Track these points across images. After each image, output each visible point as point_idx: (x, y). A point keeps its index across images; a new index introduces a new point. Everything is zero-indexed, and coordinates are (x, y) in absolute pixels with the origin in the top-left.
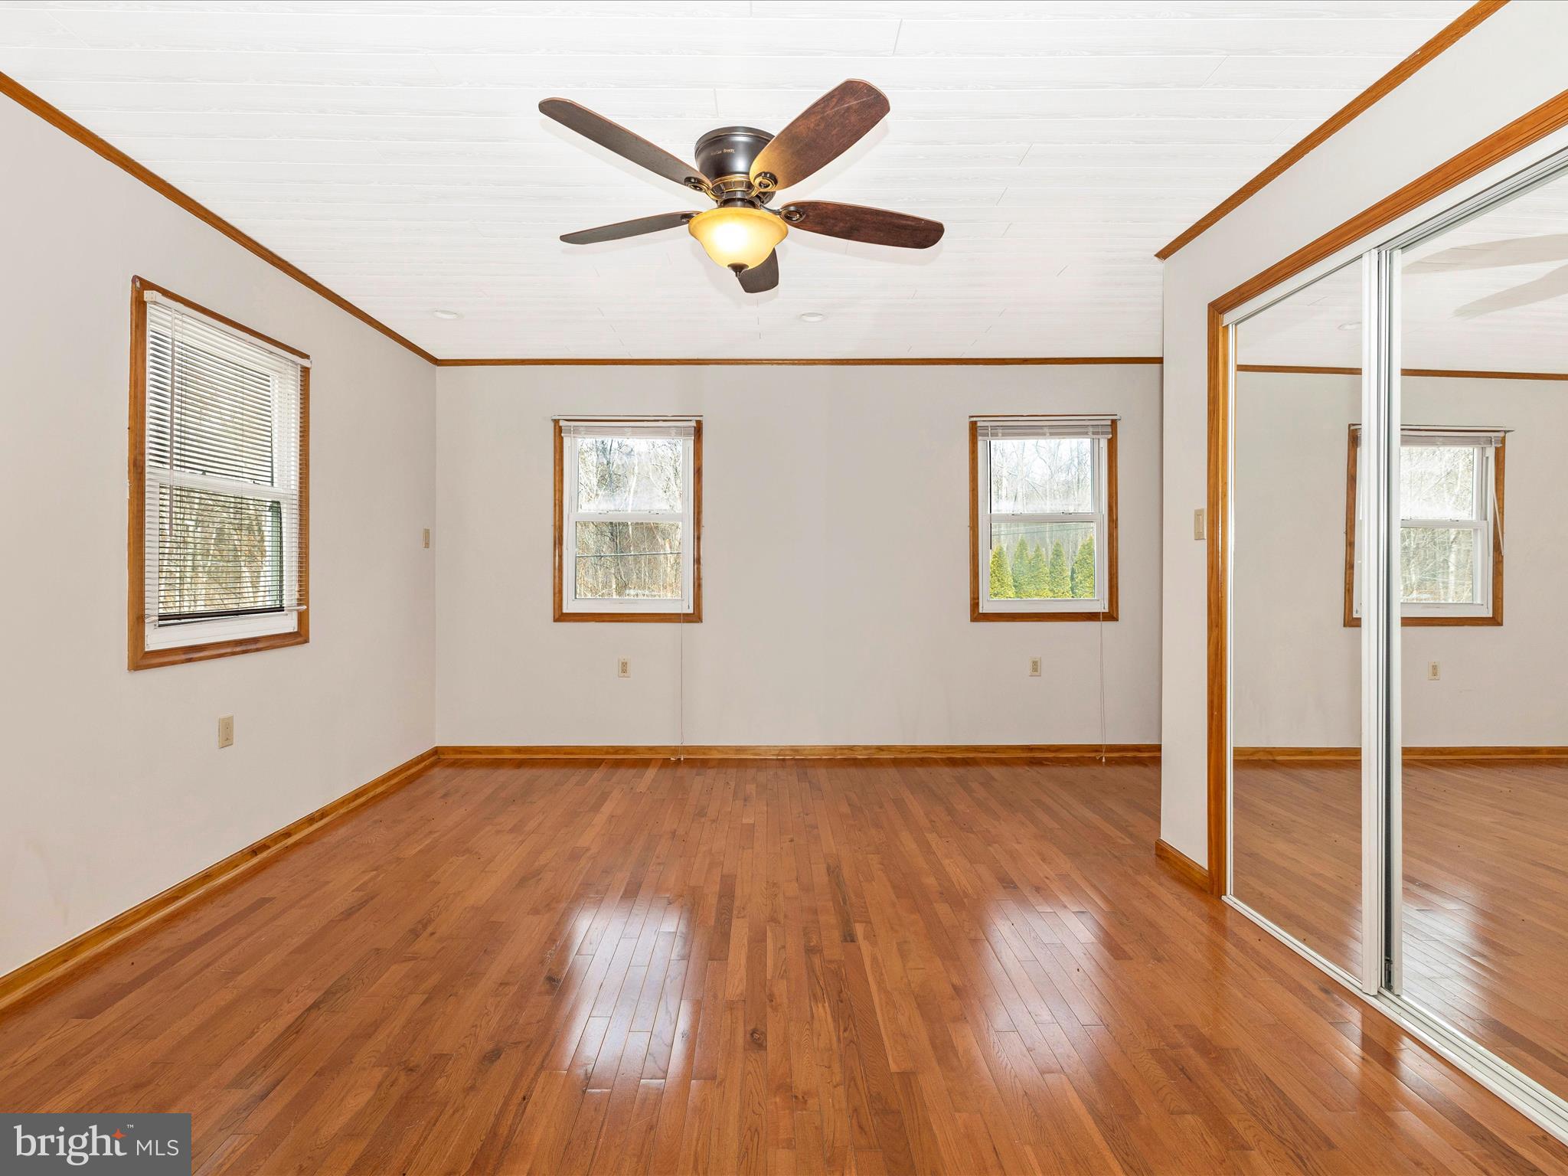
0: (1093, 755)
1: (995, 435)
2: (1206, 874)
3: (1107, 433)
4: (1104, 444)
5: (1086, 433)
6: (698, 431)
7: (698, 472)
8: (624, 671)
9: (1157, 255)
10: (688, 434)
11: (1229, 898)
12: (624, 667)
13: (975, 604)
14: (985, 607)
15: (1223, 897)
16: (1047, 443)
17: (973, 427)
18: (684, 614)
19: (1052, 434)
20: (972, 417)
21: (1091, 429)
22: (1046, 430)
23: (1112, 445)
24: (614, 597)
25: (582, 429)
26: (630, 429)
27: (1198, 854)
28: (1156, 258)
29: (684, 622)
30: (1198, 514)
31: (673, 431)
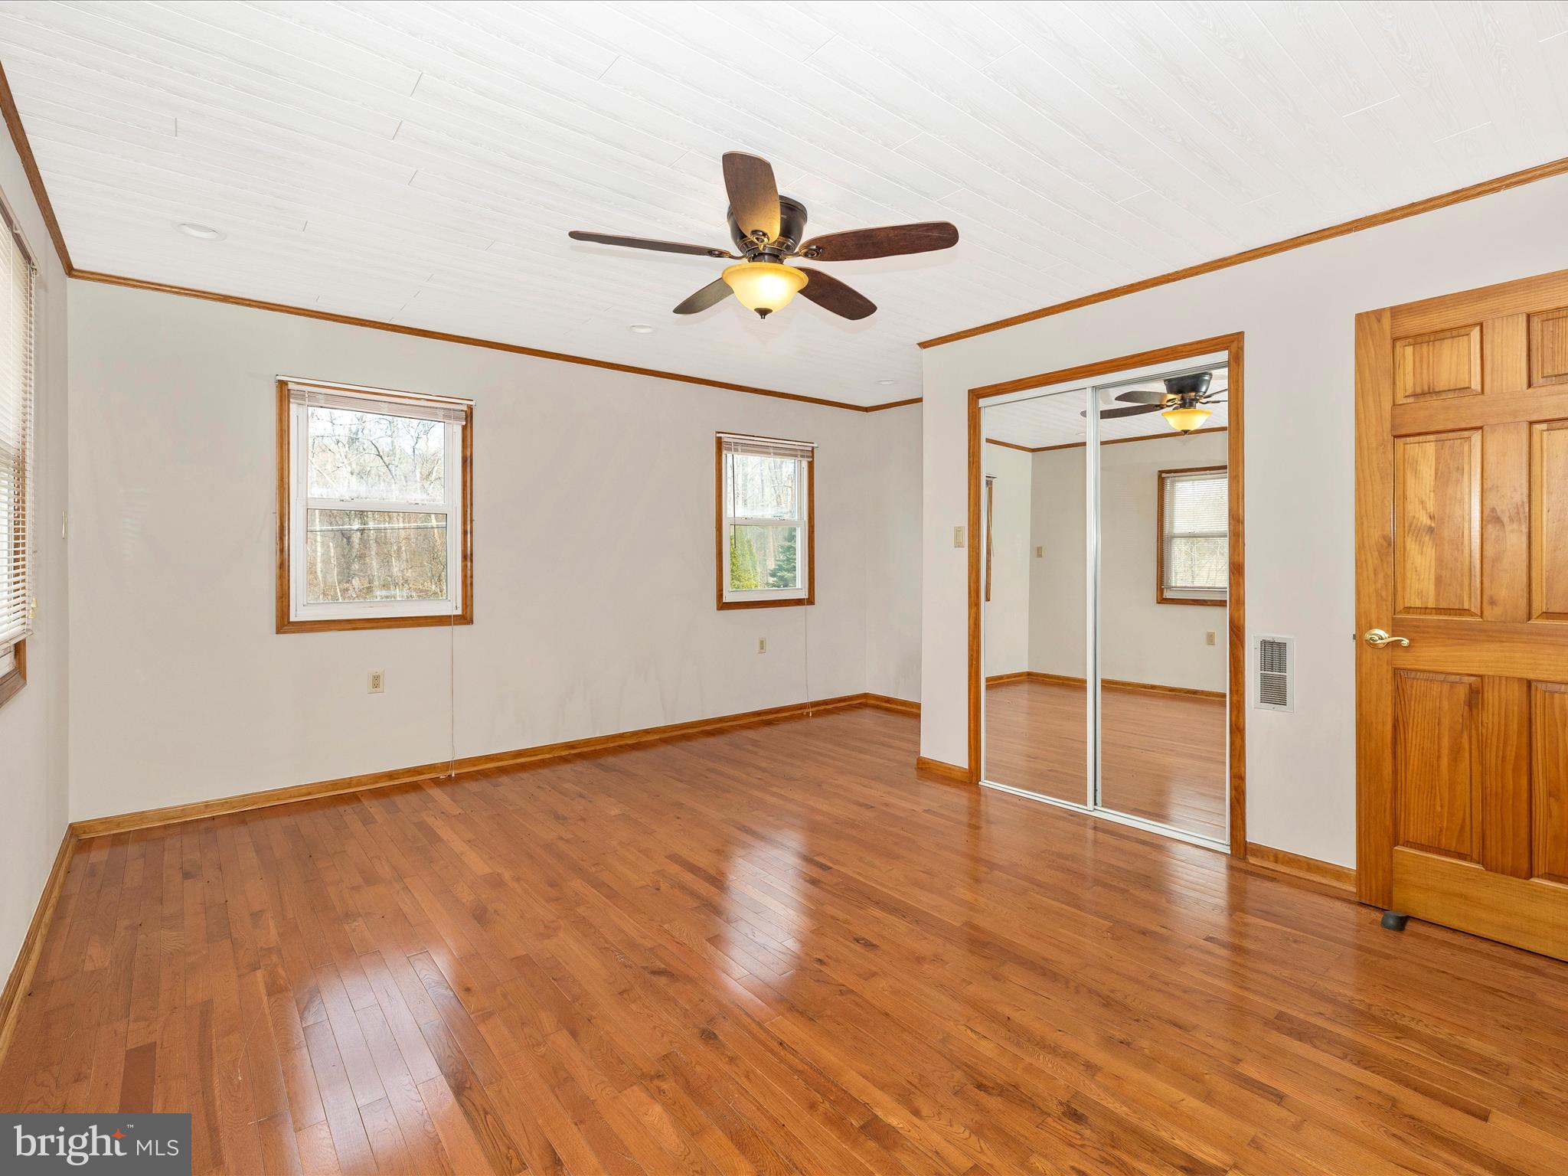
0: (799, 712)
1: (736, 450)
2: (967, 771)
3: (808, 457)
4: (805, 464)
5: (796, 456)
6: (469, 415)
7: (467, 462)
8: (376, 686)
9: (919, 344)
10: (456, 418)
11: (984, 782)
12: (376, 681)
13: (720, 595)
14: (728, 597)
15: (980, 783)
16: (769, 461)
17: (719, 441)
18: (454, 616)
19: (775, 454)
20: (719, 433)
21: (799, 453)
22: (772, 450)
23: (811, 465)
24: (340, 601)
25: (320, 396)
26: (386, 405)
27: (959, 759)
28: (918, 346)
29: (454, 624)
30: (958, 530)
31: (441, 413)
